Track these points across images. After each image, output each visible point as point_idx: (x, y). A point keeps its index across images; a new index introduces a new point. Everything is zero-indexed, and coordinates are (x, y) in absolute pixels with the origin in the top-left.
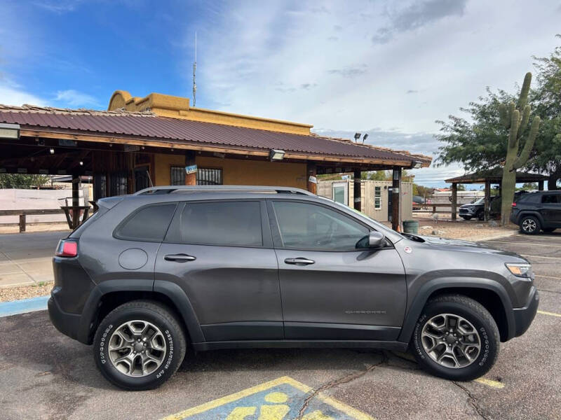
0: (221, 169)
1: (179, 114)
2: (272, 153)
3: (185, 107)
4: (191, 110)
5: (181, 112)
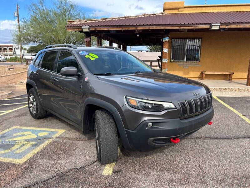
0: (202, 38)
1: (179, 11)
2: (211, 26)
3: (181, 6)
4: (185, 7)
5: (180, 9)
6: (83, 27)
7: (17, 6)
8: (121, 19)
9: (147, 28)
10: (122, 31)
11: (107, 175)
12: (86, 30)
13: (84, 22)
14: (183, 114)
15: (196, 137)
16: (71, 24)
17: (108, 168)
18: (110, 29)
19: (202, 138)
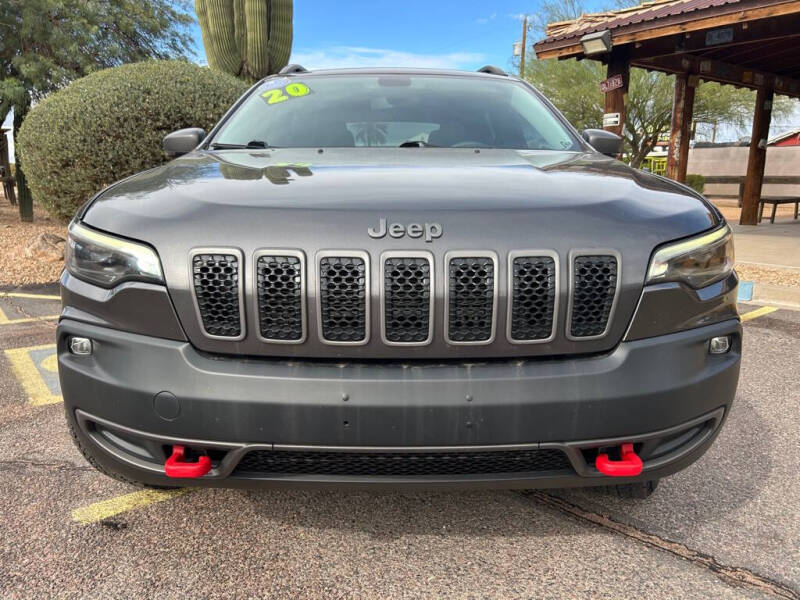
6: (583, 39)
10: (745, 27)
11: (76, 519)
12: (595, 47)
13: (605, 19)
14: (208, 320)
15: (700, 554)
16: (556, 34)
17: (124, 501)
18: (690, 28)
19: (734, 570)
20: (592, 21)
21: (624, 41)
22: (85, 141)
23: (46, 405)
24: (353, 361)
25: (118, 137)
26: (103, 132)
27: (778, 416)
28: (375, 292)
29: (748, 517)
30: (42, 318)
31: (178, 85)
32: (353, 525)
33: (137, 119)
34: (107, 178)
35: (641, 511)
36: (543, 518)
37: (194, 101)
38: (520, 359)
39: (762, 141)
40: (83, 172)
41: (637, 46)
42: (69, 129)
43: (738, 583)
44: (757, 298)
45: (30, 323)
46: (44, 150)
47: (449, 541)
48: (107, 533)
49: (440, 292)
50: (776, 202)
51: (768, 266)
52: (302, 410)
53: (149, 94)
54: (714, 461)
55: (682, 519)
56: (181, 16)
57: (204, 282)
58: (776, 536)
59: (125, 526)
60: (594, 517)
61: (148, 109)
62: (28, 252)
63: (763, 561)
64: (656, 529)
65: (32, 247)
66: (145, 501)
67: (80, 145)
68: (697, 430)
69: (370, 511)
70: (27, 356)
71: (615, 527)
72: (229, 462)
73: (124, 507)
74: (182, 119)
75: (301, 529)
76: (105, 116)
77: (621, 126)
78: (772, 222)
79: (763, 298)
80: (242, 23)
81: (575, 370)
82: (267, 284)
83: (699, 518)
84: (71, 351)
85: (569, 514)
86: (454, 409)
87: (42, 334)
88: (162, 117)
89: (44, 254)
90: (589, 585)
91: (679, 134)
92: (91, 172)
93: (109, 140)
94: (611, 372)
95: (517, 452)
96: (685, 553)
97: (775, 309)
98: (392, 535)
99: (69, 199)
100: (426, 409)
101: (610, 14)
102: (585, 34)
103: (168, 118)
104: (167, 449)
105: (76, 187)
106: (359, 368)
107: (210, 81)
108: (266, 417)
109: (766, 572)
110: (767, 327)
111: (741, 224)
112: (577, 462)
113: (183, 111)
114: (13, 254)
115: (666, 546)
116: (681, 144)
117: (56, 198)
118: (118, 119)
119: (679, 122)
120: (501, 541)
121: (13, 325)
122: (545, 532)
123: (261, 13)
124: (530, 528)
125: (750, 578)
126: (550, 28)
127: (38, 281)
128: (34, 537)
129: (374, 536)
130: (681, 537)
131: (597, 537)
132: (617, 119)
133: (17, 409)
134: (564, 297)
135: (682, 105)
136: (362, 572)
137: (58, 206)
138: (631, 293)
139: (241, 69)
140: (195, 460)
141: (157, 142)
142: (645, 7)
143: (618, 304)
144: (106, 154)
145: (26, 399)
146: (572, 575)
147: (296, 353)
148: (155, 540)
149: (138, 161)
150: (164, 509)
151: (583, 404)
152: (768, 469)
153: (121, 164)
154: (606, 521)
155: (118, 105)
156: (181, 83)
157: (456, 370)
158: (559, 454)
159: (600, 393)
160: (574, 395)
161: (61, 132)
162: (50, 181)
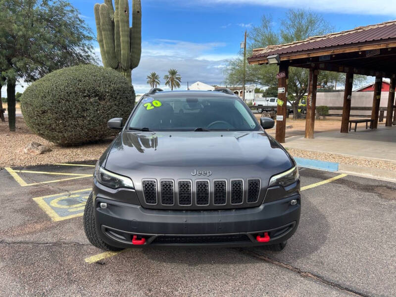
6: (268, 57)
7: (246, 34)
8: (346, 34)
9: (383, 46)
10: (334, 56)
11: (87, 262)
12: (273, 61)
13: (278, 48)
14: (147, 200)
15: (296, 268)
16: (257, 54)
17: (101, 256)
18: (312, 56)
19: (305, 273)
20: (272, 49)
21: (285, 59)
22: (53, 102)
23: (59, 221)
24: (188, 210)
25: (67, 100)
26: (61, 98)
27: (334, 221)
28: (194, 190)
29: (314, 257)
30: (42, 183)
31: (93, 77)
32: (182, 262)
33: (75, 93)
34: (62, 118)
35: (278, 255)
36: (245, 258)
37: (100, 84)
38: (234, 209)
39: (349, 96)
40: (51, 116)
41: (291, 61)
42: (46, 97)
43: (306, 277)
44: (340, 170)
45: (37, 186)
46: (34, 106)
47: (214, 266)
48: (100, 266)
49: (211, 190)
50: (356, 122)
51: (347, 155)
52: (174, 224)
53: (81, 81)
54: (307, 238)
55: (292, 258)
56: (88, 37)
57: (146, 189)
58: (322, 262)
59: (104, 264)
60: (263, 257)
61: (80, 88)
62: (26, 150)
63: (316, 270)
64: (283, 261)
65: (27, 148)
66: (108, 256)
67: (51, 104)
68: (287, 228)
69: (187, 257)
70: (43, 200)
71: (269, 260)
72: (150, 240)
73: (102, 258)
74: (95, 92)
75: (164, 263)
76: (62, 91)
77: (285, 93)
78: (355, 131)
79: (342, 170)
80: (119, 45)
81: (249, 212)
82: (164, 189)
83: (298, 257)
84: (100, 207)
85: (254, 257)
86: (216, 223)
87: (44, 190)
88: (86, 92)
89: (33, 152)
90: (259, 278)
91: (311, 95)
92: (55, 115)
93: (64, 102)
94: (259, 213)
95: (234, 235)
96: (291, 268)
97: (346, 175)
98: (195, 264)
99: (44, 127)
100: (208, 224)
101: (279, 46)
102: (269, 55)
103: (89, 92)
104: (132, 236)
105: (48, 122)
106: (189, 212)
107: (107, 75)
108: (163, 227)
109: (316, 274)
110: (341, 184)
111: (341, 132)
112: (252, 238)
113: (96, 89)
114: (18, 151)
115: (285, 266)
116: (312, 99)
117: (38, 126)
118: (67, 93)
119: (311, 90)
120: (231, 266)
121: (30, 186)
122: (247, 262)
123: (127, 42)
124: (241, 261)
125: (310, 275)
126: (254, 51)
127: (32, 164)
128: (75, 268)
129: (189, 265)
130: (291, 263)
131: (263, 264)
132: (284, 90)
133: (49, 223)
134: (245, 192)
135: (312, 82)
136: (186, 276)
137: (39, 130)
138: (264, 190)
139: (118, 65)
140: (140, 239)
141: (84, 102)
142: (294, 44)
143: (261, 193)
144: (62, 108)
145: (50, 219)
146: (254, 275)
147: (171, 208)
148: (116, 268)
149: (76, 111)
150: (116, 258)
151: (251, 222)
152: (325, 240)
153: (68, 112)
154: (267, 259)
155: (67, 87)
156: (94, 76)
157: (216, 212)
158: (246, 235)
159: (256, 218)
160: (249, 219)
161: (42, 99)
162: (36, 120)
